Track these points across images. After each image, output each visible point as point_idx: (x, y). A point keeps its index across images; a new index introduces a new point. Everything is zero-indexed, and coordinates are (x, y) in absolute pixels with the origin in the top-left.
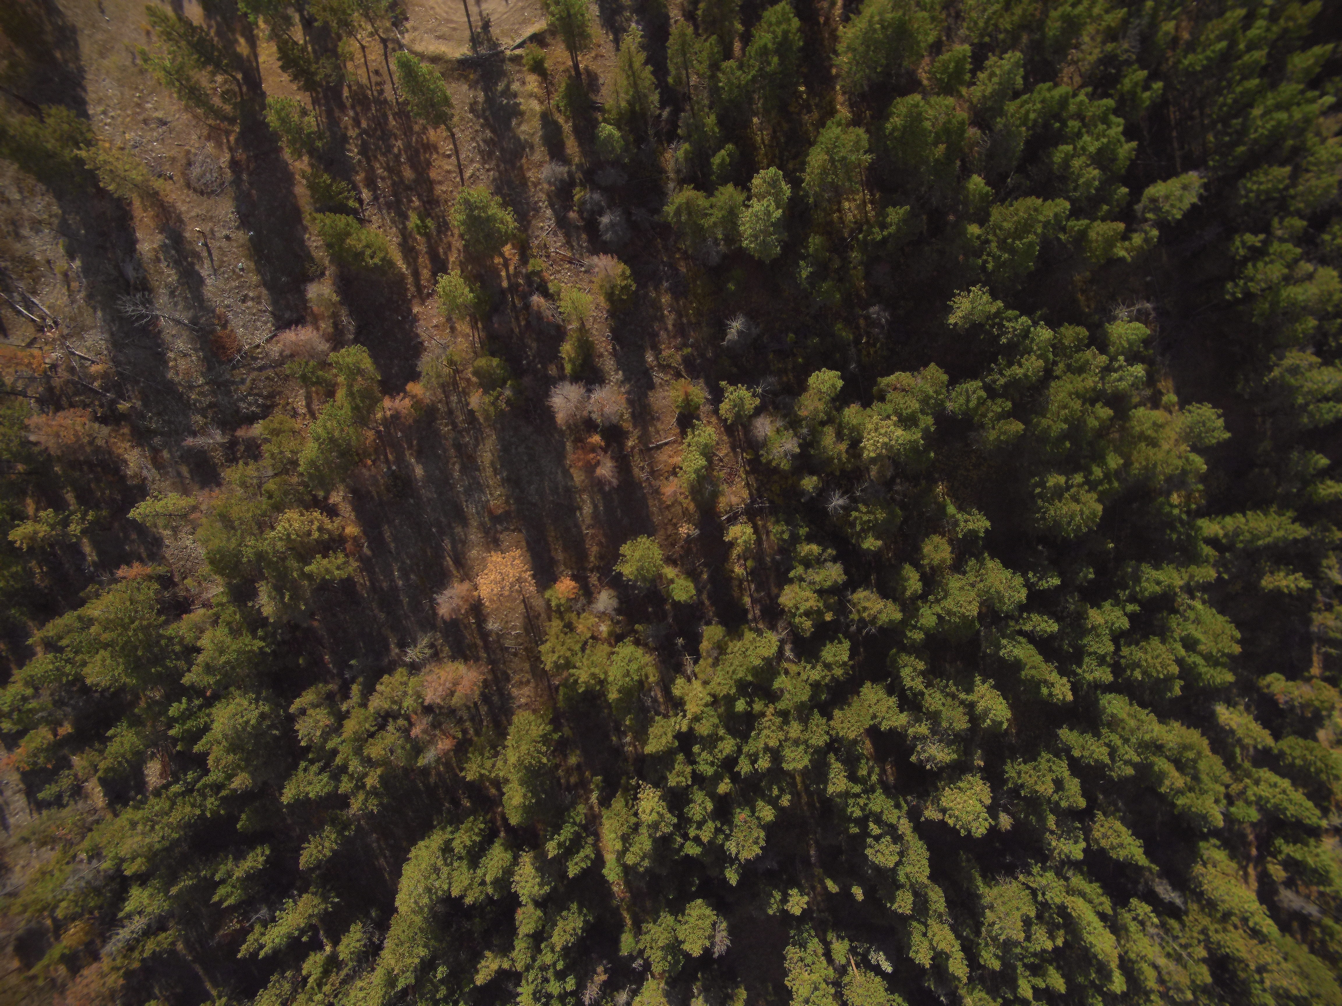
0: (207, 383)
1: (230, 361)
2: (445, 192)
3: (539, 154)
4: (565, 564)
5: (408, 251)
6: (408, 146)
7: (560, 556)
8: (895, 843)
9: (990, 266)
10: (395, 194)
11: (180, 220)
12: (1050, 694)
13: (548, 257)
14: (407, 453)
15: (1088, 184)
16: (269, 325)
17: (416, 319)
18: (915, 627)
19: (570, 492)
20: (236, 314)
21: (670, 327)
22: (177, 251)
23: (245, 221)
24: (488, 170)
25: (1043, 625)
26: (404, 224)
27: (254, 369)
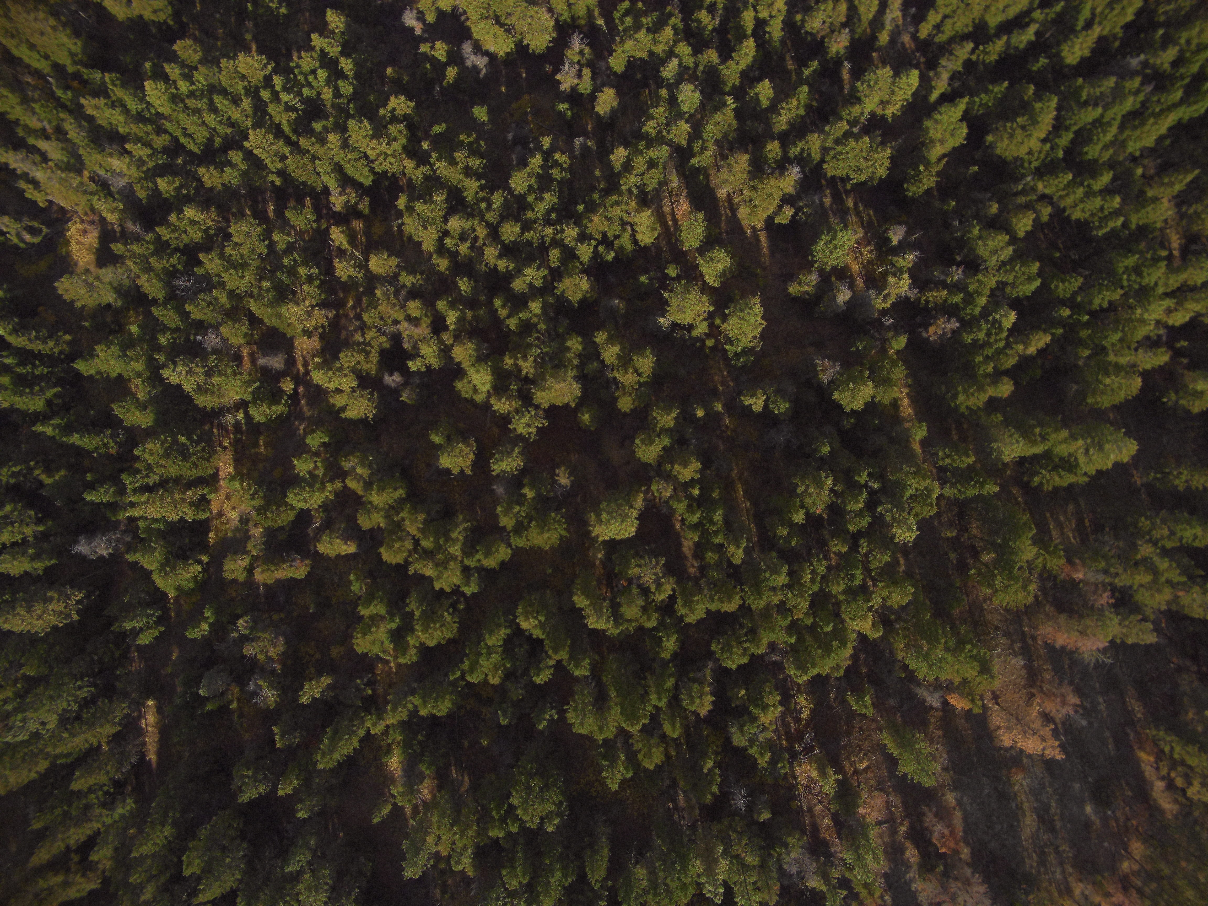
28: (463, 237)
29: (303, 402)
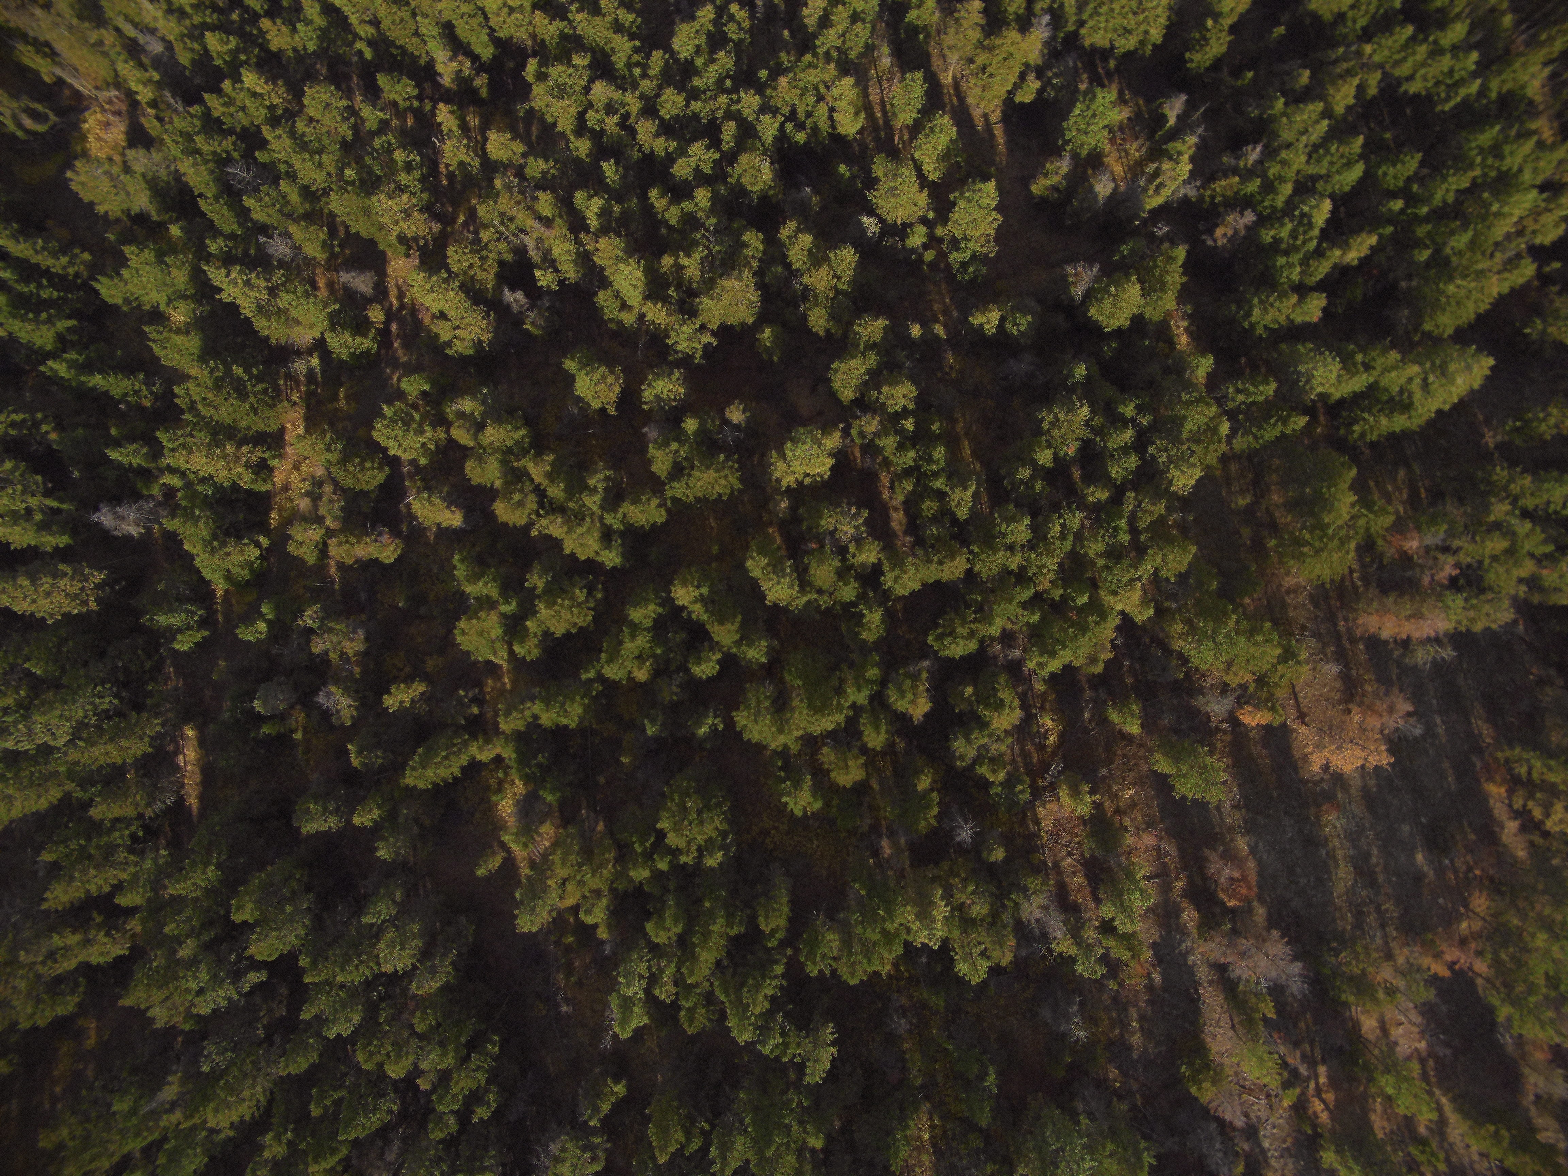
4: (1253, 738)
7: (1258, 748)
14: (1432, 878)
17: (1423, 1033)
19: (1252, 830)
21: (1133, 1010)
28: (610, 109)
29: (397, 344)
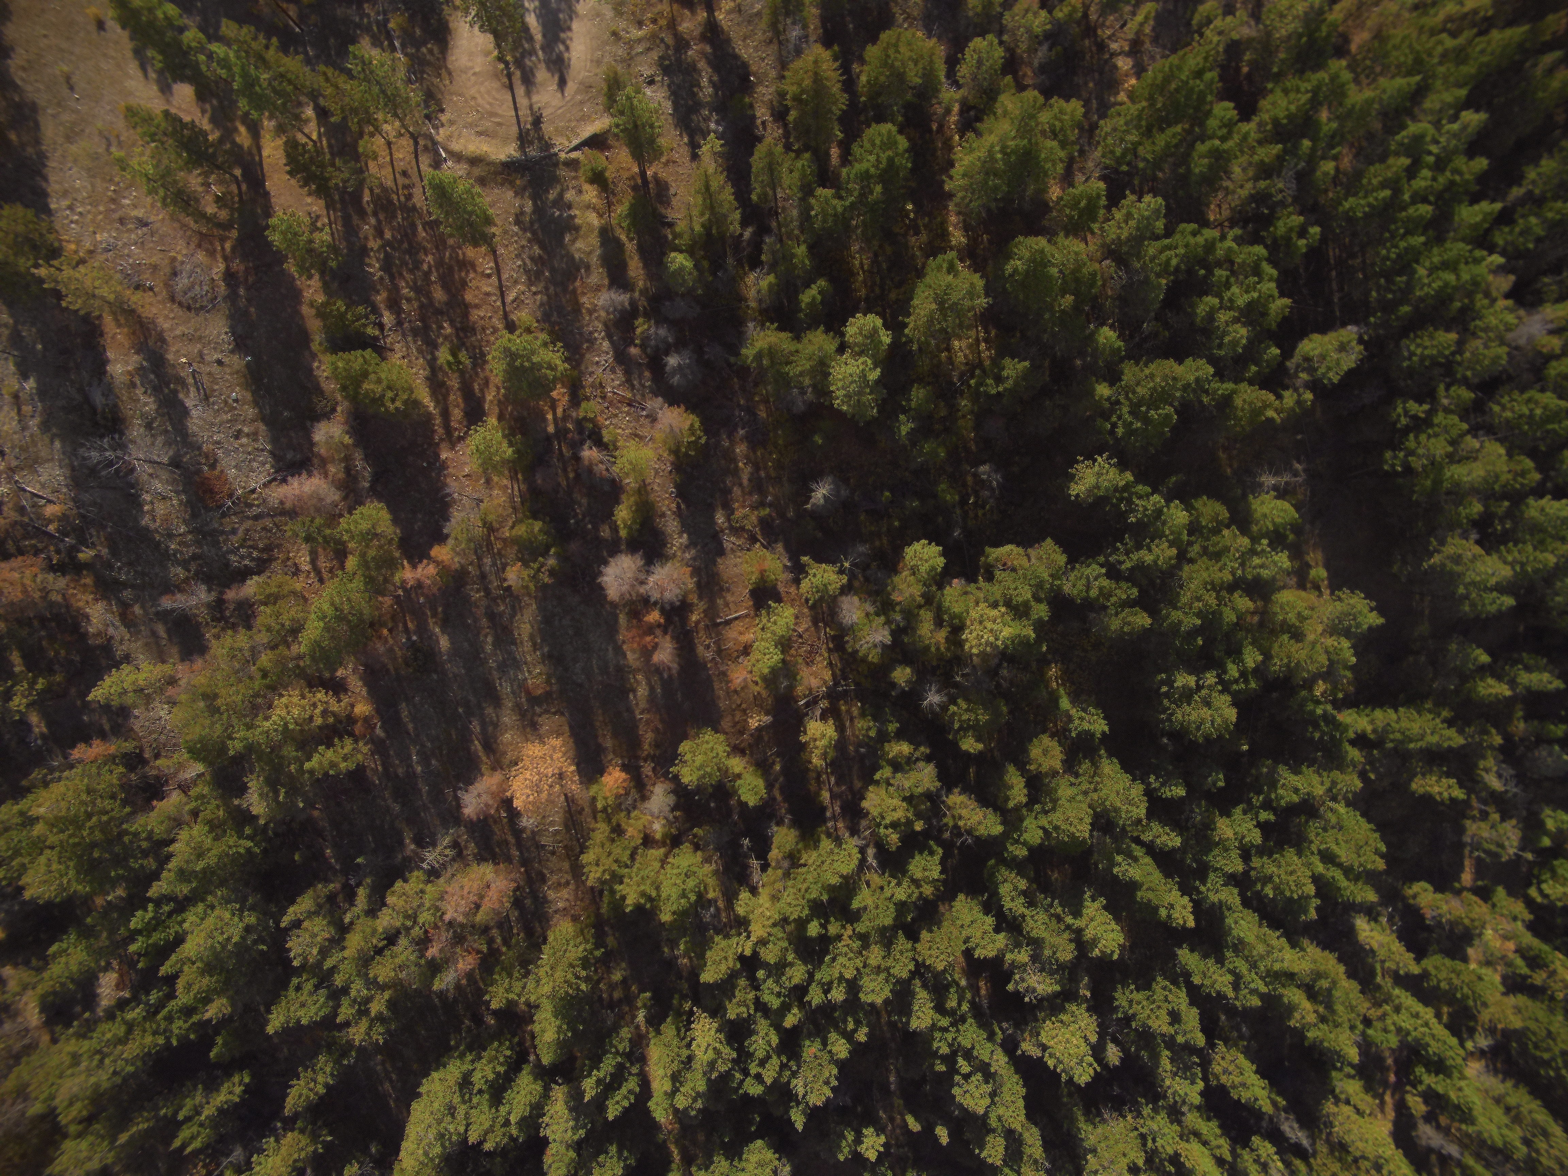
0: (190, 532)
1: (220, 507)
2: (482, 318)
3: (597, 276)
4: (614, 752)
5: (437, 386)
6: (440, 263)
7: (608, 743)
8: (987, 1082)
9: (1120, 431)
10: (423, 319)
11: (161, 339)
12: (1169, 916)
13: (604, 398)
14: (431, 621)
15: (1235, 343)
16: (268, 466)
17: (444, 466)
18: (1017, 842)
19: (622, 671)
20: (227, 453)
21: (745, 482)
22: (157, 376)
23: (241, 344)
24: (535, 294)
25: (1164, 838)
26: (432, 354)
27: (248, 518)
